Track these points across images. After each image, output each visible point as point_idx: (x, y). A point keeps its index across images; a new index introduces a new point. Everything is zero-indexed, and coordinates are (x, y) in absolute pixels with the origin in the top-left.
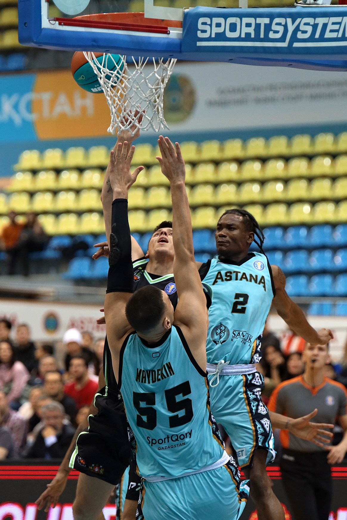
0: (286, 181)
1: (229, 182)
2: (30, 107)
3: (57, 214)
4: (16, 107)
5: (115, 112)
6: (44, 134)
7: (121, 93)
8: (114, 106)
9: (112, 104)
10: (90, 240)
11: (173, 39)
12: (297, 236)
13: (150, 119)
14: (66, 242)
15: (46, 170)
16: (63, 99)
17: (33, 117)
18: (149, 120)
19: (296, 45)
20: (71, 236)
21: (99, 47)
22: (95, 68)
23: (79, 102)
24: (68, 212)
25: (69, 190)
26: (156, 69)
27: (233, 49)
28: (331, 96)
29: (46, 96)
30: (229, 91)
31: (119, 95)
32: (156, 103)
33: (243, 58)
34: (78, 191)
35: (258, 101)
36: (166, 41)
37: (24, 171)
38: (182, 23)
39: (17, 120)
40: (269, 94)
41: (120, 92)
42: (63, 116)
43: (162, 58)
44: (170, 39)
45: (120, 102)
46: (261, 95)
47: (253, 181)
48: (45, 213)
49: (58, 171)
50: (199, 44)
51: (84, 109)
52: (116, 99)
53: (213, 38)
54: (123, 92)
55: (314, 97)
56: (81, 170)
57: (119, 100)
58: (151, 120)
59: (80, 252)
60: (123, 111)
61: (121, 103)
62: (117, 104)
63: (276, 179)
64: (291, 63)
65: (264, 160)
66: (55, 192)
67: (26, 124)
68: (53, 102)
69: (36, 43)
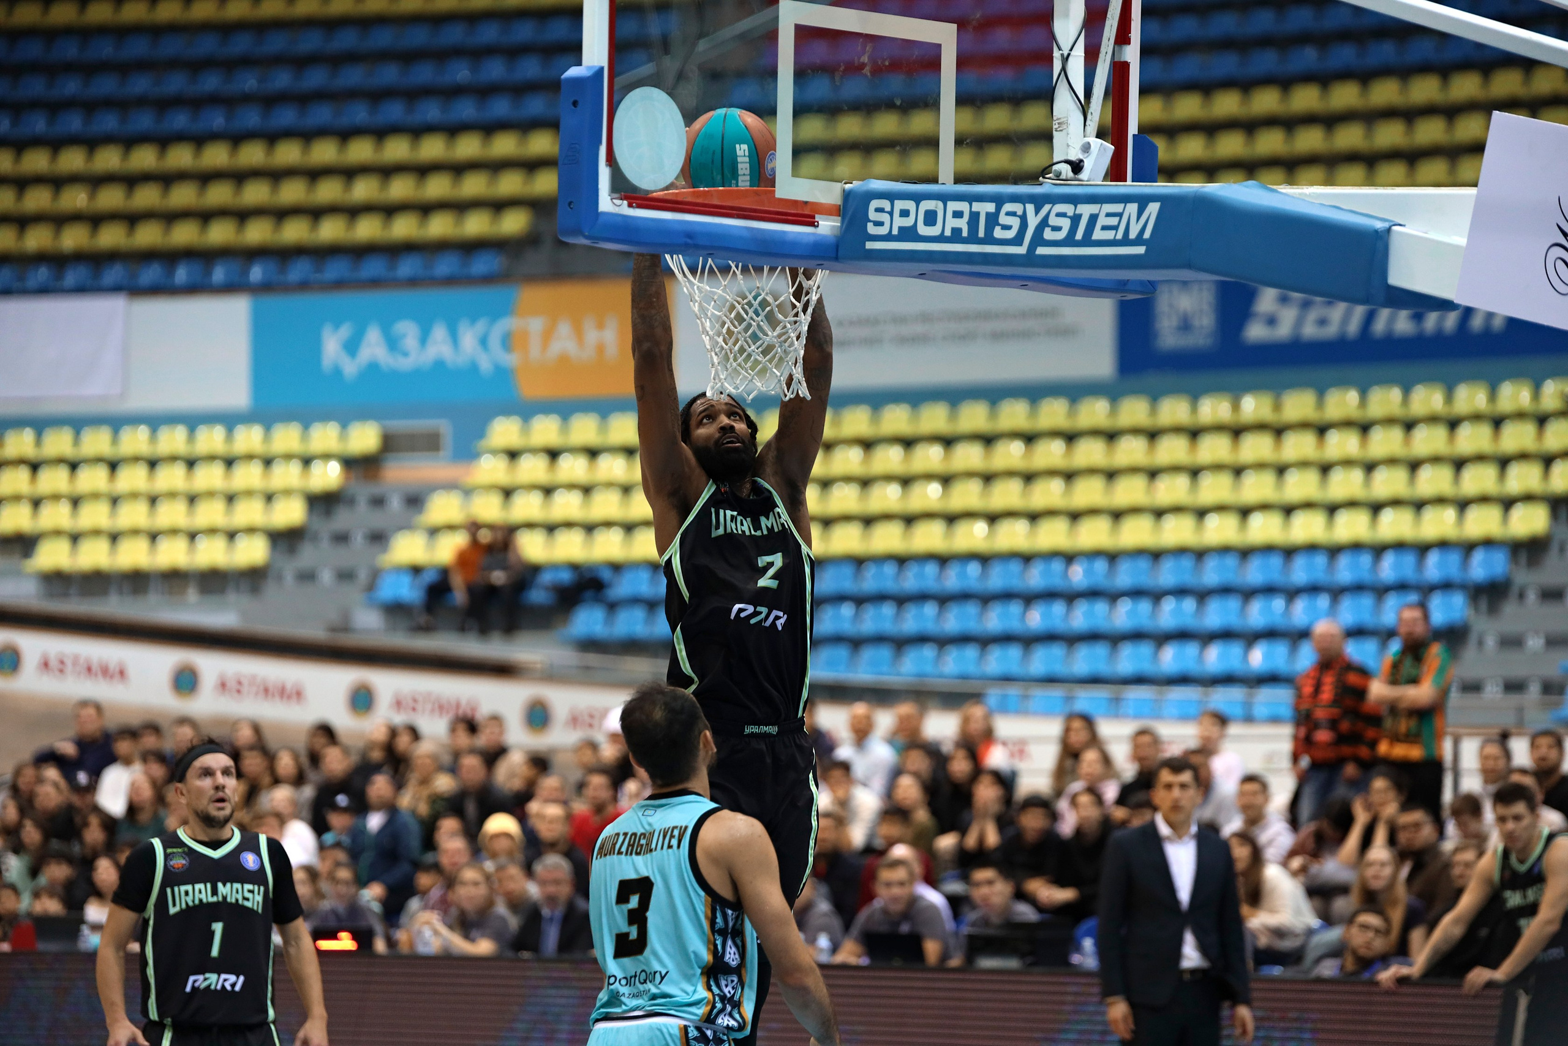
0: (946, 480)
1: (848, 479)
2: (508, 341)
3: (551, 528)
4: (483, 342)
5: (719, 363)
6: (530, 389)
7: (729, 327)
8: (715, 351)
9: (711, 349)
10: (606, 575)
11: (824, 236)
12: (963, 575)
13: (779, 374)
14: (566, 577)
15: (534, 451)
16: (564, 329)
17: (511, 360)
18: (777, 376)
19: (1041, 251)
20: (574, 567)
23: (592, 336)
24: (569, 525)
25: (571, 486)
26: (792, 288)
27: (929, 256)
28: (1026, 335)
29: (536, 325)
30: (852, 323)
31: (724, 331)
32: (792, 349)
33: (945, 271)
34: (587, 490)
35: (903, 341)
36: (812, 239)
37: (494, 452)
38: (840, 209)
39: (485, 365)
40: (919, 329)
41: (726, 326)
42: (564, 360)
44: (820, 235)
45: (726, 344)
46: (906, 330)
47: (889, 478)
48: (530, 525)
49: (553, 454)
50: (870, 245)
51: (600, 348)
52: (720, 340)
54: (733, 327)
55: (997, 336)
56: (593, 453)
57: (725, 341)
58: (780, 376)
59: (589, 594)
60: (731, 360)
61: (729, 347)
62: (722, 348)
63: (929, 477)
64: (1024, 282)
65: (908, 443)
66: (548, 491)
67: (502, 373)
68: (548, 335)
69: (587, 237)
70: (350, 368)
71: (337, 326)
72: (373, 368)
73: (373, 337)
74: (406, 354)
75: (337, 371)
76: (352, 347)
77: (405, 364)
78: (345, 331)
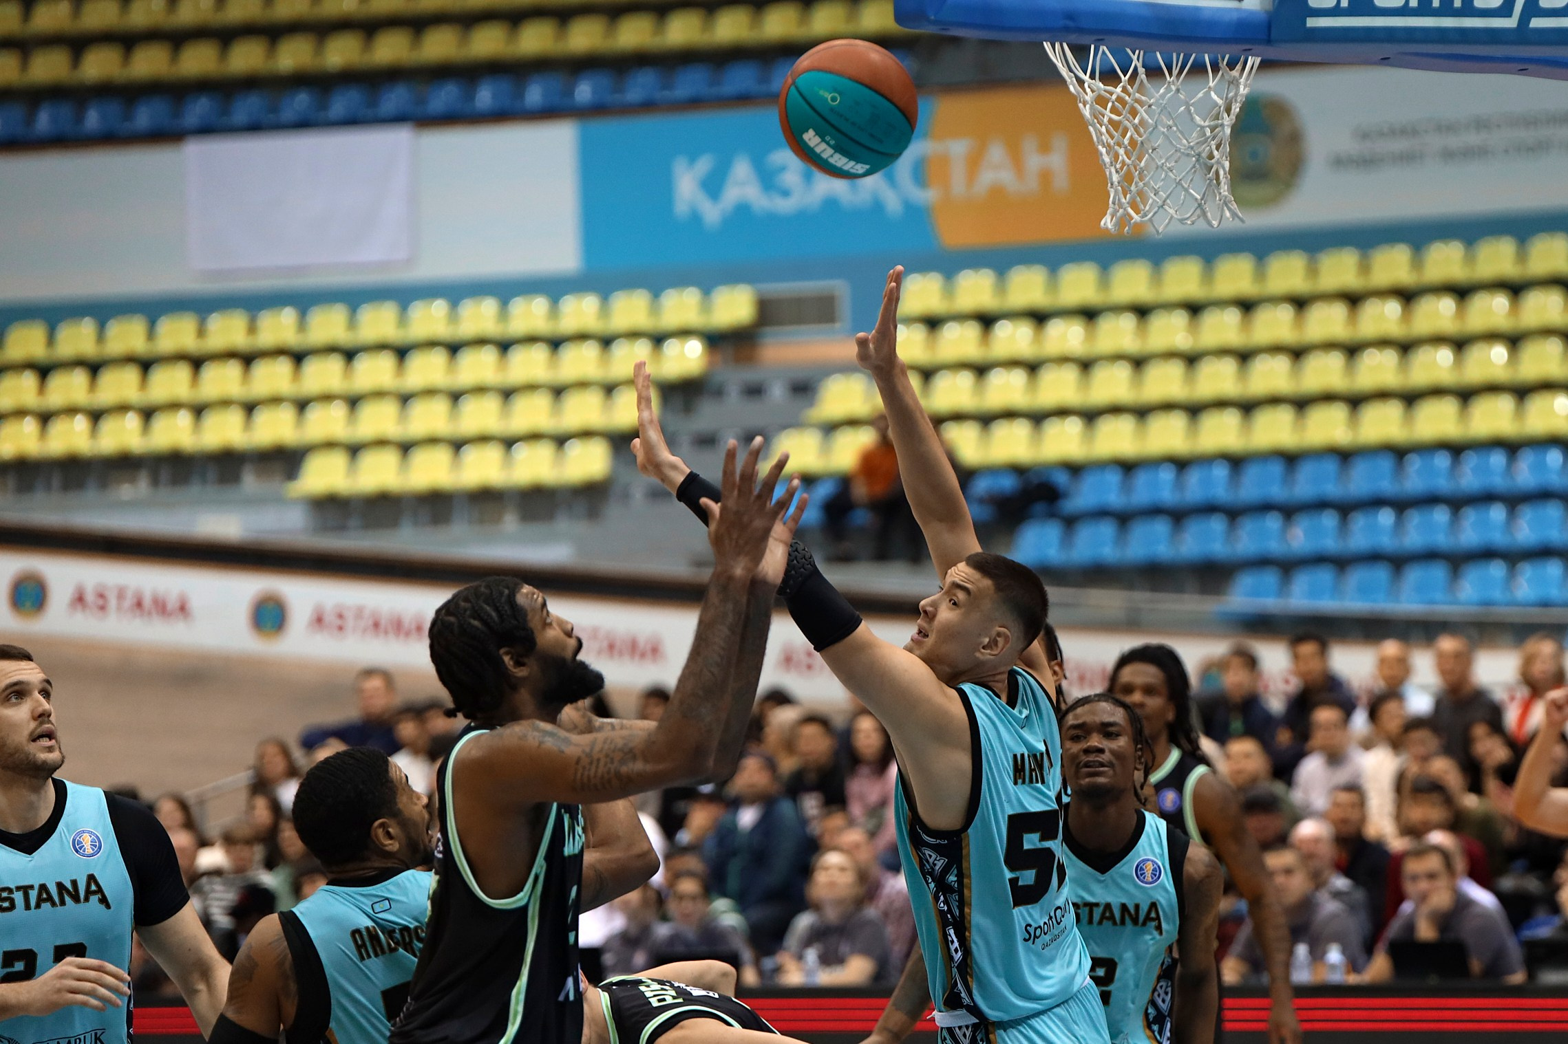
0: (1514, 341)
1: (1383, 343)
2: (921, 174)
3: (986, 420)
4: (889, 173)
5: (1119, 183)
6: (954, 235)
7: (1131, 137)
8: (1115, 167)
9: (1111, 163)
10: (1061, 479)
11: (1251, 13)
12: (1541, 466)
13: (1199, 197)
14: (1008, 483)
15: (961, 317)
16: (996, 153)
17: (928, 196)
18: (1196, 199)
19: (1536, 23)
20: (1018, 470)
21: (1080, 30)
22: (1072, 81)
23: (1034, 162)
24: (1010, 414)
25: (1012, 363)
26: (1213, 81)
27: (1390, 35)
29: (958, 148)
30: (1381, 134)
31: (1126, 141)
32: (1213, 161)
33: (1417, 54)
34: (1032, 367)
35: (1448, 155)
36: (1235, 16)
37: (910, 321)
39: (893, 203)
40: (1473, 139)
41: (1129, 135)
42: (997, 192)
43: (1227, 56)
44: (1246, 11)
45: (1129, 159)
46: (1454, 142)
47: (1438, 340)
48: (958, 417)
49: (987, 321)
50: (1312, 22)
51: (1046, 177)
52: (1121, 151)
53: (1344, 9)
54: (1136, 136)
56: (1039, 317)
57: (1126, 153)
58: (1202, 199)
59: (1039, 507)
60: (1137, 179)
61: (1133, 161)
62: (1123, 163)
63: (1492, 336)
64: (1523, 66)
65: (1462, 292)
66: (981, 370)
67: (914, 212)
68: (974, 162)
69: (935, 22)
70: (712, 213)
71: (693, 159)
72: (743, 210)
73: (742, 169)
74: (786, 193)
75: (696, 217)
76: (713, 186)
77: (784, 206)
78: (704, 165)
